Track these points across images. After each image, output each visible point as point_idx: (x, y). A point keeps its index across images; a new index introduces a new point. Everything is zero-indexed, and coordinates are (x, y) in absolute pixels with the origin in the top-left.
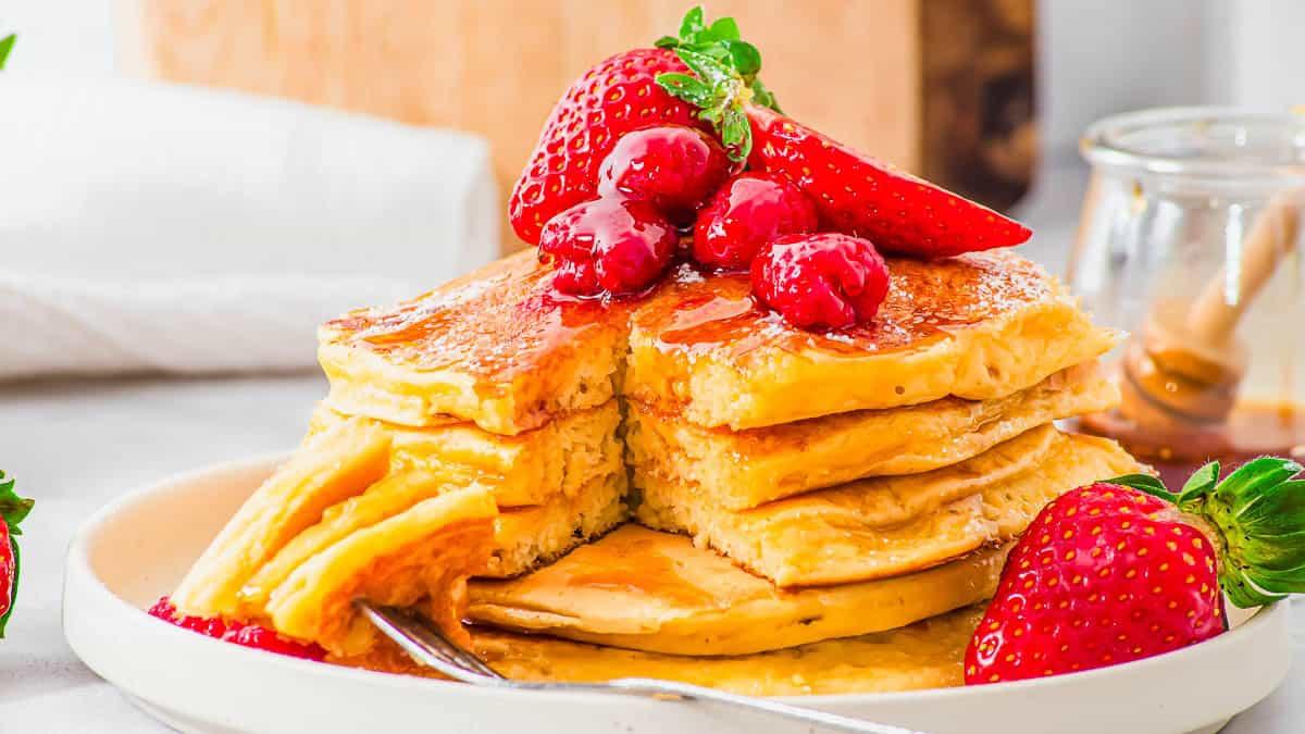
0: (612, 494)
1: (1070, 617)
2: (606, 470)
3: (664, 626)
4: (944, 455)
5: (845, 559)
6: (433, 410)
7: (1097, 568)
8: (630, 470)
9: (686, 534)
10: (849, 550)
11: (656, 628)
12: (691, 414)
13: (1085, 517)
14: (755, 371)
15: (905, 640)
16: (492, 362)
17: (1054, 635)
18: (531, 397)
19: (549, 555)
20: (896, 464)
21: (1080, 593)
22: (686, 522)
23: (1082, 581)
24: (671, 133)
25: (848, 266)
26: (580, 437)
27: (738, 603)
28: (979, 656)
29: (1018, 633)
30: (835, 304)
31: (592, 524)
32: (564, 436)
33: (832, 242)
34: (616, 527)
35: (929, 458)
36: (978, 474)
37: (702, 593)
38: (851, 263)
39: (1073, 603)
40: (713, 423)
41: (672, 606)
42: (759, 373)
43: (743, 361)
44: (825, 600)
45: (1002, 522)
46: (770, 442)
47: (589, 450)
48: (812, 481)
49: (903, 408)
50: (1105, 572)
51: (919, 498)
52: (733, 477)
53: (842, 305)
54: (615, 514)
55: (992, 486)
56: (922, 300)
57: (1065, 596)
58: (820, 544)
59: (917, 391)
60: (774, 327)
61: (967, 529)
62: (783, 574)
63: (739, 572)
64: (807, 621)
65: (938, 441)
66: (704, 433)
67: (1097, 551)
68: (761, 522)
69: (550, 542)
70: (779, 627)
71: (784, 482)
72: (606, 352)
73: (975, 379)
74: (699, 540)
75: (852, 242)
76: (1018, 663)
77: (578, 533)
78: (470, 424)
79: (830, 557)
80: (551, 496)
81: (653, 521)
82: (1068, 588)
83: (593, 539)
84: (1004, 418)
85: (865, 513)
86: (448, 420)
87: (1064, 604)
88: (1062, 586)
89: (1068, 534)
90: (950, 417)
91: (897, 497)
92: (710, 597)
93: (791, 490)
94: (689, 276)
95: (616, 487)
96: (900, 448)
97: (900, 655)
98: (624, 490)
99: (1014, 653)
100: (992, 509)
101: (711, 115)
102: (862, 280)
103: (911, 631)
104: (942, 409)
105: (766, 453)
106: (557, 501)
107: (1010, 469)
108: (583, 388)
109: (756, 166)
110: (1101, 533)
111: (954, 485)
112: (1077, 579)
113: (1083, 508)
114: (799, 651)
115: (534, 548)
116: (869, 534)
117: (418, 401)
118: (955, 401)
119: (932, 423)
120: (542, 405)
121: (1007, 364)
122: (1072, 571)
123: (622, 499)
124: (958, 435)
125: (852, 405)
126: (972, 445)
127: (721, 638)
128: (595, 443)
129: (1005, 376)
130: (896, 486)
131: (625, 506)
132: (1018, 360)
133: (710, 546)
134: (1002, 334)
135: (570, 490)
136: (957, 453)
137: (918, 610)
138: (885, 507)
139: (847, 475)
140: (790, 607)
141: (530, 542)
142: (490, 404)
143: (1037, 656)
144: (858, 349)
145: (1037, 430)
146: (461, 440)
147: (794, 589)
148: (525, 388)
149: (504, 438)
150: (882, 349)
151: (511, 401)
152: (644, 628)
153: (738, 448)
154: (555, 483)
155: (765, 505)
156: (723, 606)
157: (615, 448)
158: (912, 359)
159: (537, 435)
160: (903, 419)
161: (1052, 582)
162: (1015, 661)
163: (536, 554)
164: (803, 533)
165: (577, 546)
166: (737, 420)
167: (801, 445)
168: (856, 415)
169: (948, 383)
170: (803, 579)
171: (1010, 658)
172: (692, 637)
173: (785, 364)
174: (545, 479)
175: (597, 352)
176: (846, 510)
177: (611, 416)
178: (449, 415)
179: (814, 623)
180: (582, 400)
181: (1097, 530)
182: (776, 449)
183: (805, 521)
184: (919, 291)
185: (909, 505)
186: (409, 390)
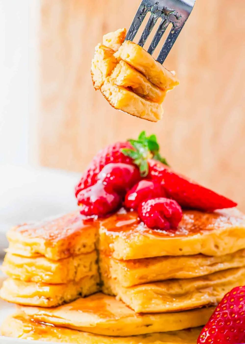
0: (93, 282)
1: (230, 328)
2: (90, 274)
3: (97, 324)
4: (196, 273)
5: (157, 305)
6: (34, 251)
7: (240, 312)
8: (100, 274)
9: (114, 296)
10: (159, 302)
11: (95, 325)
12: (115, 255)
13: (238, 295)
14: (130, 241)
15: (183, 335)
16: (53, 236)
17: (225, 334)
18: (65, 247)
19: (67, 300)
20: (180, 274)
21: (234, 320)
22: (114, 292)
23: (235, 316)
24: (122, 166)
25: (166, 208)
26: (81, 263)
27: (123, 318)
28: (201, 339)
29: (213, 332)
30: (161, 220)
31: (85, 292)
32: (75, 262)
33: (162, 200)
34: (94, 293)
35: (191, 273)
36: (211, 280)
37: (112, 314)
38: (168, 207)
39: (232, 323)
40: (119, 258)
41: (101, 318)
42: (132, 241)
43: (128, 237)
44: (152, 319)
45: (218, 297)
46: (137, 265)
47: (85, 267)
48: (150, 278)
49: (183, 256)
50: (243, 313)
51: (188, 287)
52: (125, 276)
53: (163, 221)
54: (94, 289)
55: (217, 285)
56: (197, 222)
57: (229, 320)
58: (151, 299)
59: (187, 251)
60: (142, 227)
61: (202, 298)
62: (138, 309)
63: (127, 308)
64: (147, 326)
65: (195, 268)
66: (117, 261)
67: (240, 306)
68: (133, 291)
69: (68, 297)
70: (138, 327)
71: (141, 278)
72: (93, 235)
73: (210, 248)
74: (117, 298)
75: (169, 201)
76: (212, 342)
77: (80, 294)
78: (43, 256)
79: (153, 303)
80: (70, 281)
81: (106, 291)
82: (230, 318)
83: (86, 296)
84: (221, 262)
85: (168, 290)
86: (38, 255)
87: (228, 323)
88: (228, 317)
89: (232, 300)
90: (200, 261)
91: (180, 286)
92: (113, 315)
93: (143, 281)
94: (123, 212)
95: (95, 280)
96: (181, 269)
97: (180, 339)
98: (98, 281)
99: (211, 339)
100: (215, 293)
101: (137, 162)
102: (171, 213)
103: (183, 331)
104: (198, 258)
105: (135, 268)
106: (72, 283)
107: (223, 280)
108: (84, 246)
109: (149, 178)
110: (242, 300)
111: (201, 283)
112: (233, 315)
113: (238, 292)
114: (145, 336)
115: (62, 298)
116: (169, 297)
117: (29, 248)
118: (201, 255)
119: (193, 262)
120: (68, 250)
121: (222, 245)
122: (232, 312)
123: (98, 284)
124: (202, 266)
125: (164, 254)
126: (207, 270)
127: (118, 330)
128: (88, 264)
129: (221, 248)
130: (181, 282)
131: (98, 287)
132: (226, 244)
133: (121, 300)
134: (221, 235)
135: (77, 279)
136: (201, 272)
137: (186, 325)
138: (176, 289)
139: (162, 277)
140: (140, 320)
141: (61, 295)
142: (49, 249)
143: (218, 340)
144: (167, 235)
145: (237, 269)
146: (41, 262)
147: (142, 314)
148: (63, 245)
149: (54, 261)
150: (176, 236)
151: (57, 249)
152: (91, 325)
153: (127, 266)
154: (71, 277)
155: (135, 286)
156: (117, 318)
157: (94, 267)
158: (184, 239)
159: (65, 261)
160: (182, 260)
161: (225, 316)
162: (211, 342)
163: (63, 300)
164: (145, 295)
165: (78, 298)
166: (125, 256)
167: (147, 266)
168: (166, 257)
169: (198, 249)
170: (144, 310)
171: (210, 341)
172: (108, 329)
173: (140, 238)
174: (68, 275)
175: (89, 235)
176: (162, 289)
177: (93, 257)
178: (38, 253)
179: (150, 326)
180: (83, 250)
181: (241, 299)
182: (139, 267)
183: (146, 291)
184: (196, 220)
185: (184, 289)
186: (27, 244)
